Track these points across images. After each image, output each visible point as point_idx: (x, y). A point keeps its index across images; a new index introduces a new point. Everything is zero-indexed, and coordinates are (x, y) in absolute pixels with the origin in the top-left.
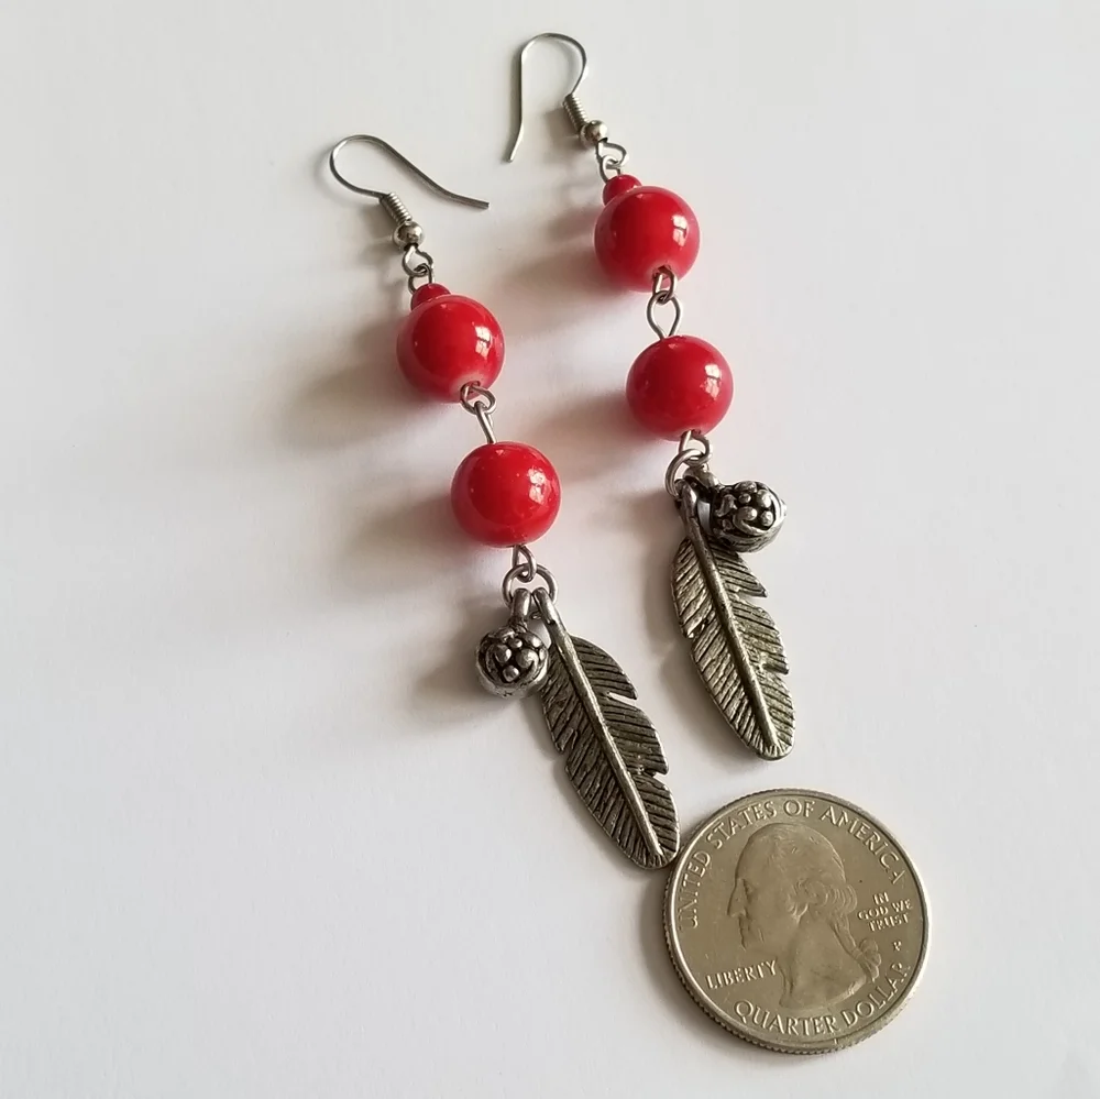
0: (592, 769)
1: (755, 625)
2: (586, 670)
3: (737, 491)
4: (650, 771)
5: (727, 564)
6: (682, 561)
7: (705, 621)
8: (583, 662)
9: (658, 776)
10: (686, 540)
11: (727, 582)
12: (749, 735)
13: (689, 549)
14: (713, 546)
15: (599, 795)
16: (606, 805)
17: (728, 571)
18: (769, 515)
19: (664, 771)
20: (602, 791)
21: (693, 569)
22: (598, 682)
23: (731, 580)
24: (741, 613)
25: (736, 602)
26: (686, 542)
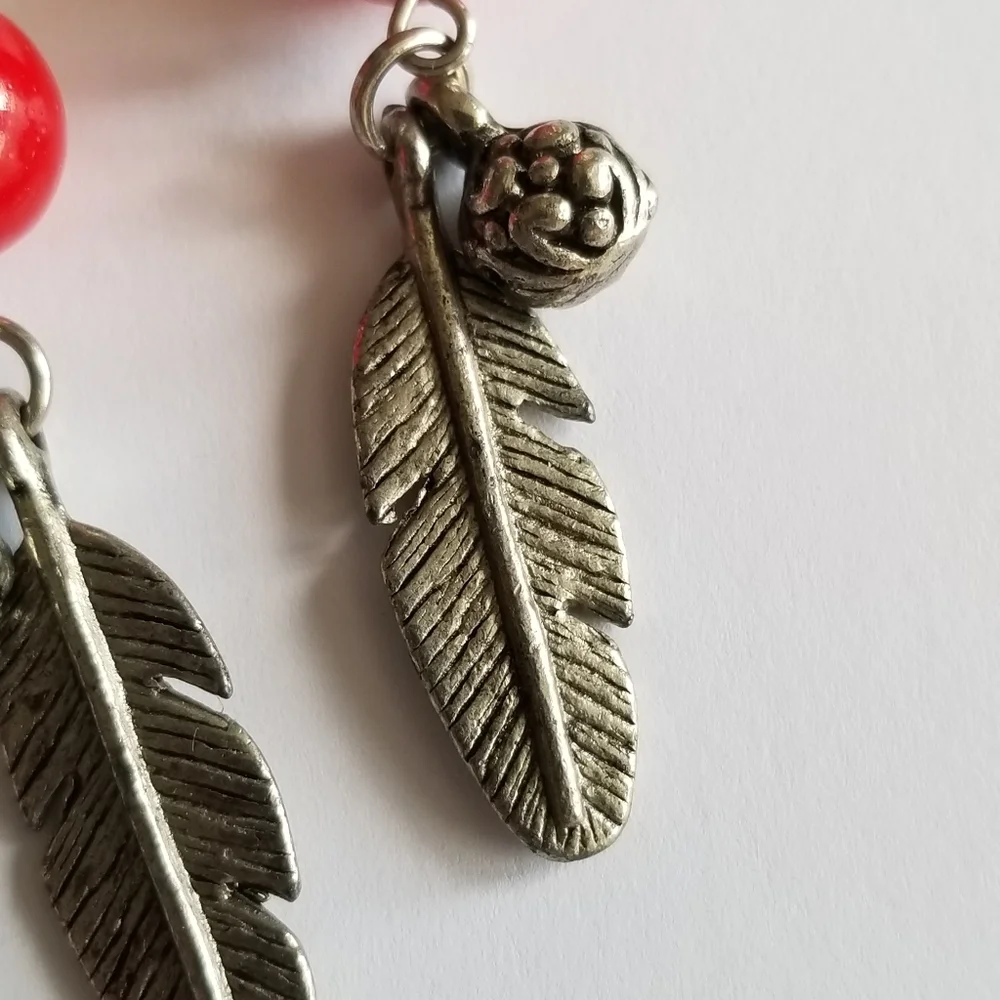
0: (105, 878)
1: (556, 494)
2: (103, 614)
3: (527, 146)
4: (250, 891)
5: (500, 332)
6: (384, 321)
7: (431, 483)
8: (97, 593)
9: (273, 905)
10: (398, 266)
11: (495, 378)
12: (512, 793)
13: (404, 289)
14: (465, 282)
15: (116, 952)
16: (132, 979)
17: (499, 349)
18: (604, 217)
19: (288, 892)
20: (124, 940)
21: (409, 341)
22: (132, 645)
23: (506, 373)
24: (522, 462)
25: (514, 433)
26: (401, 270)
